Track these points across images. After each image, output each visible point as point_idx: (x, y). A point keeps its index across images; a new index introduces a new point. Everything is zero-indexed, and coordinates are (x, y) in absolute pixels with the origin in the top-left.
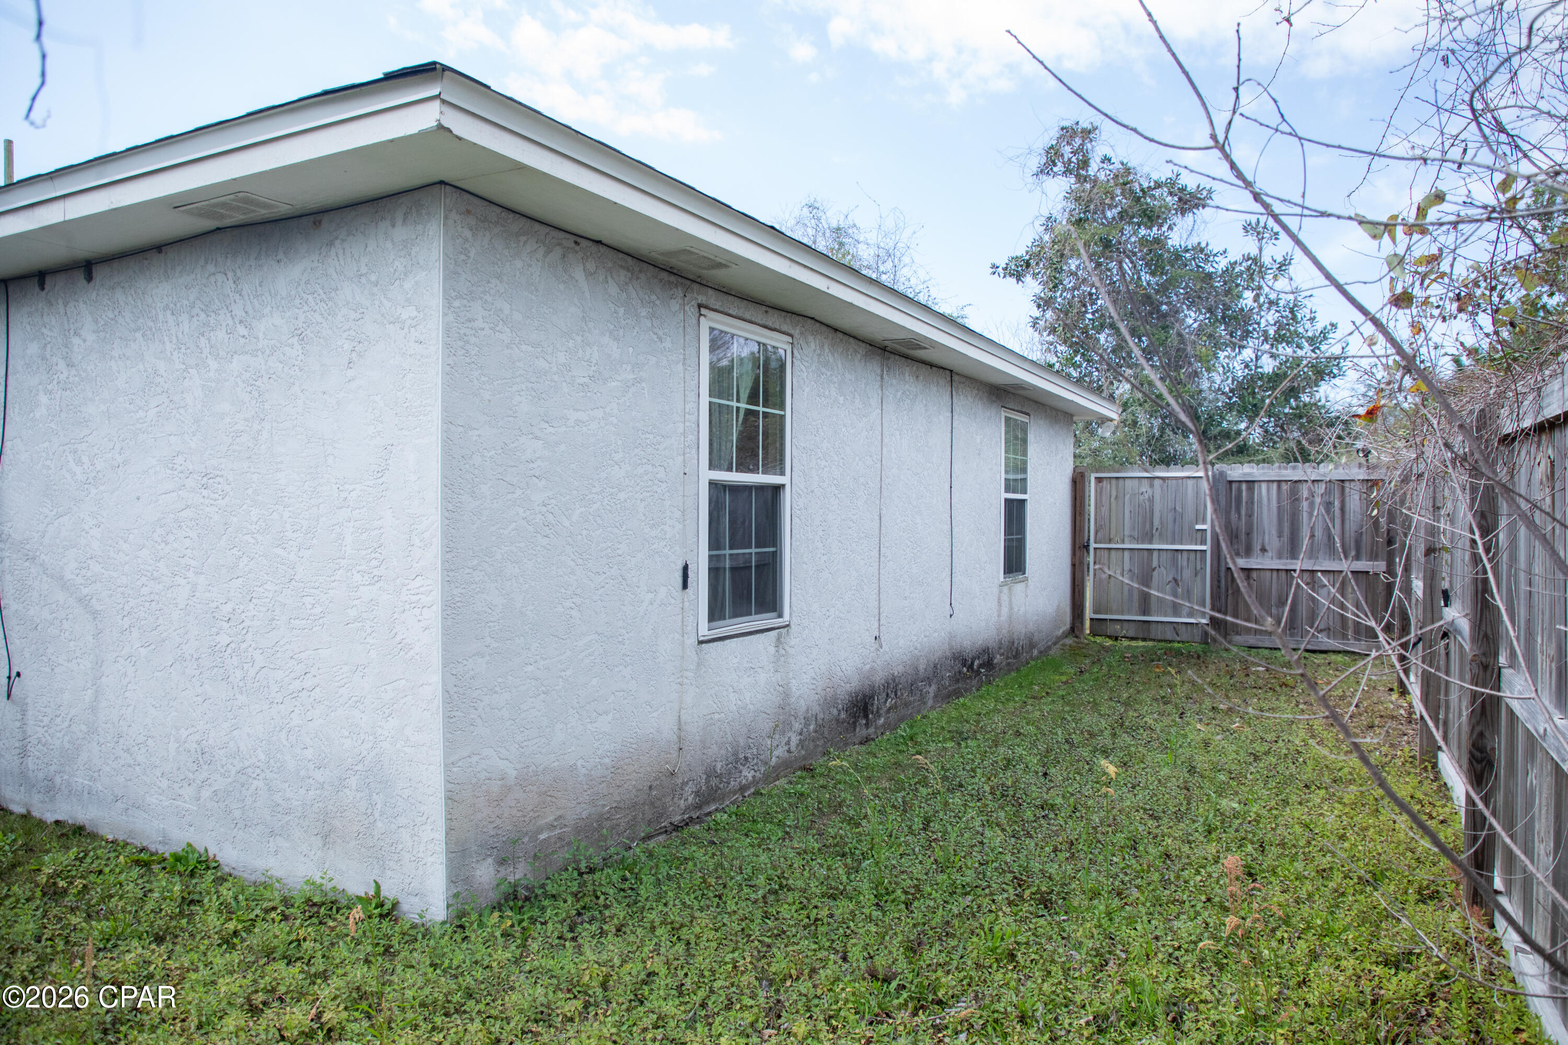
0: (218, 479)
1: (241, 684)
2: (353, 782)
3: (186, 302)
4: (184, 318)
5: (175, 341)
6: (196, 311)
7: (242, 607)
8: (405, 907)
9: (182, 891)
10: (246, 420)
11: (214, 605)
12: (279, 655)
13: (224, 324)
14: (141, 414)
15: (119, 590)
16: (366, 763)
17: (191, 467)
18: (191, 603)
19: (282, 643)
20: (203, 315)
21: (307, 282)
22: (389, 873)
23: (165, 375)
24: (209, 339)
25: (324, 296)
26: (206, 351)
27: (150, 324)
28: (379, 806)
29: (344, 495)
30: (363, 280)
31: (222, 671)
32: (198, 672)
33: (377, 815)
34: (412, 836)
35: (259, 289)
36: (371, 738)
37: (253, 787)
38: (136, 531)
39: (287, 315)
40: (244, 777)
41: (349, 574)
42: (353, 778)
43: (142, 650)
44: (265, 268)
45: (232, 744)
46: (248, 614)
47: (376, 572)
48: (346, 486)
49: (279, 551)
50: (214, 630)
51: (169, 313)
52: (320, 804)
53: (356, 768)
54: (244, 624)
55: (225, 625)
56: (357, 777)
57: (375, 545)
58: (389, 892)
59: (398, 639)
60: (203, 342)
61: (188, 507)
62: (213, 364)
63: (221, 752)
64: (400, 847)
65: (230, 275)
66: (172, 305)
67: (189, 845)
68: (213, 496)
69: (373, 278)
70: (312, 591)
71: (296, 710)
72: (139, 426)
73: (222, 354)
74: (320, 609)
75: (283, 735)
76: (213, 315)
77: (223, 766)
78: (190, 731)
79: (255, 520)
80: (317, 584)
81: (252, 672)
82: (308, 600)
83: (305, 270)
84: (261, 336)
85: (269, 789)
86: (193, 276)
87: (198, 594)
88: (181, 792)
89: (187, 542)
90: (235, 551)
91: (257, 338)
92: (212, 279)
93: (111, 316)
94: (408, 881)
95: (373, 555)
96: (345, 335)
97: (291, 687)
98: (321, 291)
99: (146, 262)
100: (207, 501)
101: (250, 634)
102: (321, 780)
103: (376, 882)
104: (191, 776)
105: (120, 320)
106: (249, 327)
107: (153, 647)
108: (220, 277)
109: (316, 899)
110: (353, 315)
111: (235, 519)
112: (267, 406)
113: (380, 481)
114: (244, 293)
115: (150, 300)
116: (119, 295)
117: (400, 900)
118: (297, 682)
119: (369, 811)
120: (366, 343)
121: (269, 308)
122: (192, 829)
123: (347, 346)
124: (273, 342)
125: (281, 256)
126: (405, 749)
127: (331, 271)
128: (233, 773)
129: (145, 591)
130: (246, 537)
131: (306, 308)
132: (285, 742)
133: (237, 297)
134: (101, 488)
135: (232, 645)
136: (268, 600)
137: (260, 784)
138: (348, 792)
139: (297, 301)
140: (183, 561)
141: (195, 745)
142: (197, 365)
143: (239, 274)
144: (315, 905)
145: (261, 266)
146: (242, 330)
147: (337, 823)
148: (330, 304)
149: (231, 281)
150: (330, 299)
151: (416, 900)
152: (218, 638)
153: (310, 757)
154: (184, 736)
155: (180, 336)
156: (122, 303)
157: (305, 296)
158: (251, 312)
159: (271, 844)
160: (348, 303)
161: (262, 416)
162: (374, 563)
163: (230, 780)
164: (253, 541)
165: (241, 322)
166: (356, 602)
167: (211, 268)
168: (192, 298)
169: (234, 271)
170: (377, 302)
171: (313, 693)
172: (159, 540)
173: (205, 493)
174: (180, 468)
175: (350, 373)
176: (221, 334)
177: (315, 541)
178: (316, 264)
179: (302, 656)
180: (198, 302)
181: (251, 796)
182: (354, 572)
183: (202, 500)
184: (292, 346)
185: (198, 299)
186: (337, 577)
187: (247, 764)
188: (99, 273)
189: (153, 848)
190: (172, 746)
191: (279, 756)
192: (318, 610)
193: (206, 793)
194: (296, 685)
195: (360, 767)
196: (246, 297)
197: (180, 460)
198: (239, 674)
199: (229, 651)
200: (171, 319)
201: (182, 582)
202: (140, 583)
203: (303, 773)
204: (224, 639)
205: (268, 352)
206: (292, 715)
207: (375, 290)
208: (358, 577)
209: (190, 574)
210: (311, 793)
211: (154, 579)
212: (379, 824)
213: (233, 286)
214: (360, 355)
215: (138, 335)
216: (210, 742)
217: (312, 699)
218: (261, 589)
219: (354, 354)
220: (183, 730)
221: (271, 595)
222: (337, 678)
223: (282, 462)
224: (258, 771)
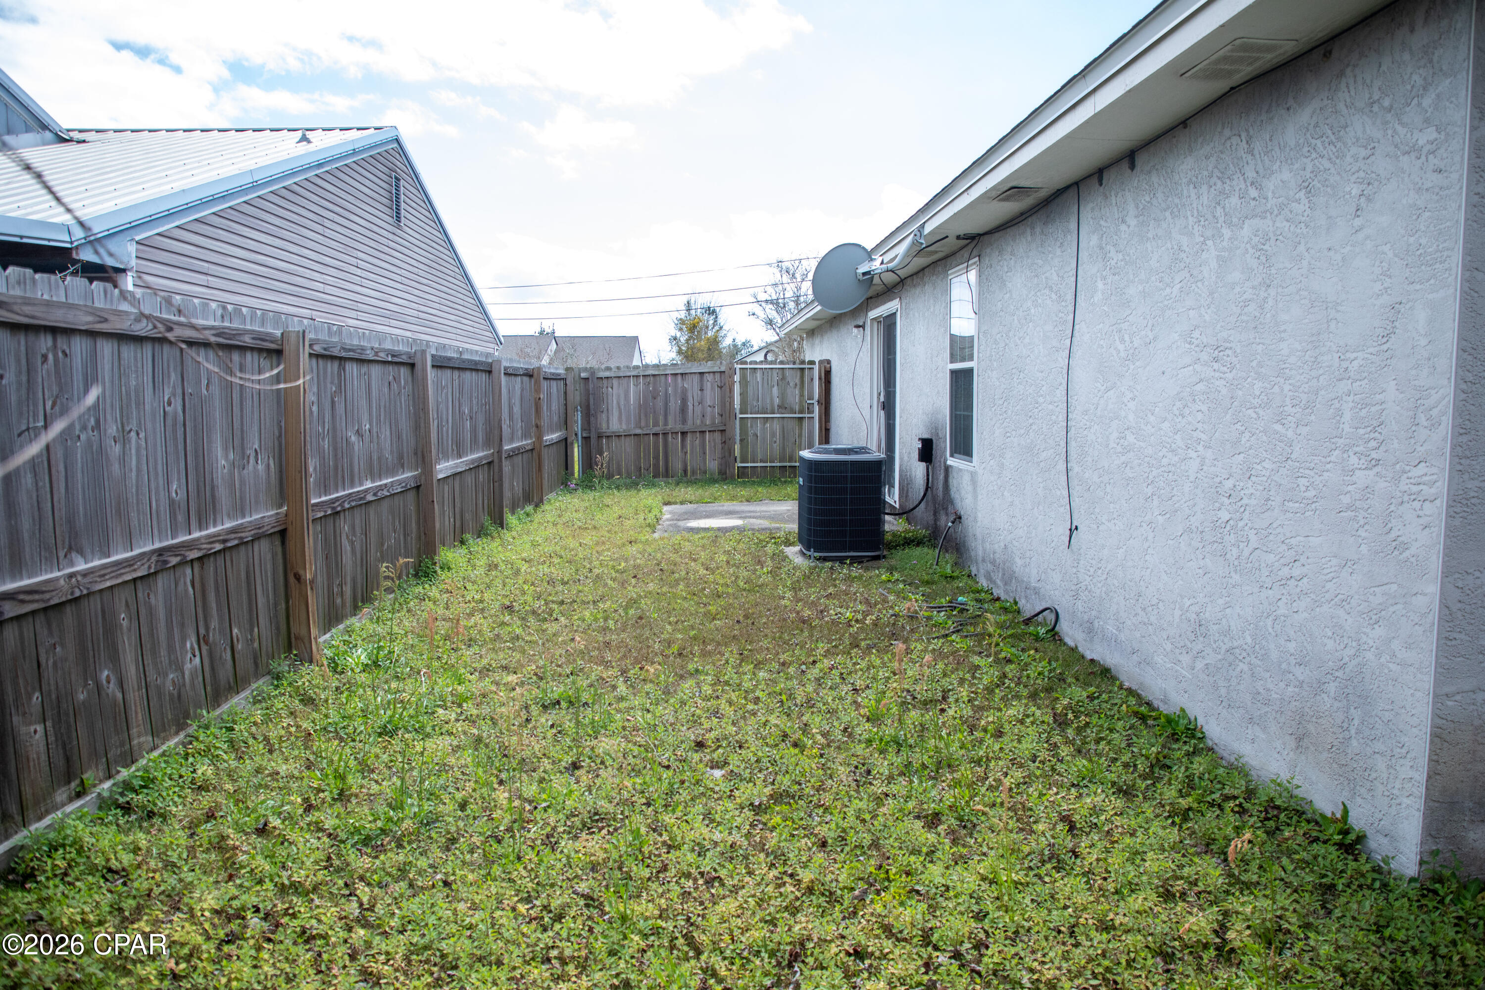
0: (1228, 352)
1: (1236, 563)
2: (1332, 687)
3: (1205, 173)
4: (1205, 188)
5: (1196, 213)
6: (1214, 179)
7: (1242, 484)
8: (1372, 844)
9: (1159, 753)
10: (1253, 288)
11: (1218, 480)
12: (1271, 537)
13: (1237, 189)
14: (1168, 290)
15: (1147, 459)
16: (1347, 670)
17: (1205, 341)
18: (1199, 476)
19: (1275, 525)
20: (1219, 183)
21: (1316, 126)
22: (1359, 800)
23: (1187, 250)
24: (1224, 208)
25: (1333, 137)
26: (1221, 220)
27: (1177, 201)
28: (1356, 722)
29: (1345, 364)
30: (1376, 108)
31: (1220, 547)
32: (1201, 545)
33: (1353, 732)
34: (1389, 767)
35: (1269, 143)
36: (1354, 644)
37: (1239, 669)
38: (1160, 405)
39: (1296, 166)
40: (1232, 657)
41: (1345, 455)
42: (1332, 684)
43: (1160, 517)
44: (1276, 120)
45: (1224, 621)
46: (1246, 492)
47: (1374, 455)
48: (1348, 355)
49: (1278, 427)
50: (1217, 505)
51: (1192, 186)
52: (1297, 703)
53: (1337, 674)
54: (1243, 502)
55: (1227, 501)
56: (1336, 684)
57: (1375, 423)
58: (1358, 821)
59: (1393, 535)
60: (1219, 209)
61: (1201, 380)
62: (1227, 233)
63: (1215, 627)
64: (1374, 775)
65: (1244, 135)
66: (1194, 179)
67: (1183, 710)
68: (1222, 369)
69: (1386, 103)
70: (1307, 472)
71: (1284, 598)
72: (1166, 303)
73: (1235, 220)
74: (1313, 493)
75: (1269, 622)
76: (1228, 181)
77: (1215, 642)
78: (1191, 601)
79: (1258, 393)
80: (1312, 465)
81: (1246, 552)
82: (1302, 482)
83: (1314, 112)
84: (1270, 195)
85: (1253, 675)
86: (1212, 145)
87: (1205, 468)
88: (1181, 658)
89: (1200, 416)
90: (1238, 426)
91: (1266, 198)
92: (1228, 144)
93: (1148, 199)
94: (1380, 816)
95: (1372, 435)
96: (1353, 179)
97: (1280, 573)
98: (1329, 132)
99: (1174, 140)
100: (1217, 375)
101: (1247, 512)
102: (1301, 678)
103: (1343, 804)
104: (1189, 645)
105: (1154, 202)
106: (1259, 188)
107: (1168, 516)
108: (1235, 140)
109: (1278, 802)
110: (1363, 153)
111: (1240, 393)
112: (1273, 271)
113: (1385, 347)
114: (1256, 152)
115: (1177, 177)
116: (1154, 179)
117: (1368, 834)
118: (1286, 569)
119: (1345, 725)
120: (1376, 183)
121: (1278, 163)
122: (1186, 695)
123: (1355, 191)
124: (1280, 200)
125: (1291, 102)
126: (1391, 665)
127: (1341, 106)
128: (1223, 651)
129: (1165, 461)
130: (1250, 412)
131: (1314, 155)
132: (1270, 630)
133: (1249, 157)
134: (1137, 364)
135: (1231, 522)
136: (1265, 479)
137: (1245, 668)
138: (1326, 699)
139: (1306, 149)
140: (1195, 434)
141: (1194, 616)
142: (1213, 236)
143: (1251, 132)
144: (1277, 807)
145: (1272, 119)
146: (1253, 193)
147: (1311, 728)
148: (1339, 145)
149: (1244, 141)
150: (1339, 139)
151: (1385, 841)
152: (1220, 514)
153: (1292, 651)
154: (1187, 605)
155: (1200, 208)
156: (1156, 185)
157: (1313, 141)
158: (1261, 171)
159: (1249, 731)
160: (1358, 140)
161: (1268, 282)
162: (1373, 444)
163: (1220, 657)
164: (1254, 416)
165: (1252, 184)
166: (1350, 488)
167: (1227, 132)
168: (1210, 168)
169: (1247, 131)
170: (1390, 132)
171: (1300, 583)
172: (1177, 413)
173: (1216, 366)
174: (1196, 342)
175: (1357, 222)
176: (1234, 200)
177: (1313, 417)
178: (1326, 102)
179: (1293, 541)
180: (1216, 170)
181: (1236, 677)
182: (1351, 453)
183: (1213, 374)
184: (1298, 201)
185: (1216, 167)
186: (1333, 458)
187: (1235, 644)
188: (1140, 160)
189: (1156, 703)
190: (1177, 613)
191: (1264, 642)
192: (1311, 493)
193: (1200, 665)
194: (1285, 572)
195: (1339, 674)
196: (1258, 156)
197: (1196, 334)
198: (1235, 551)
199: (1228, 528)
200: (1193, 192)
201: (1193, 455)
202: (1161, 454)
203: (1284, 666)
204: (1224, 515)
205: (1276, 212)
206: (1280, 603)
207: (1389, 116)
208: (1354, 460)
209: (1200, 448)
210: (1290, 689)
211: (1173, 451)
212: (1354, 743)
213: (1246, 146)
214: (1369, 200)
215: (1167, 214)
216: (1207, 615)
217: (1299, 589)
218: (1259, 467)
219: (1363, 199)
220: (1186, 600)
221: (1268, 474)
222: (1326, 571)
223: (1285, 331)
224: (1244, 654)
